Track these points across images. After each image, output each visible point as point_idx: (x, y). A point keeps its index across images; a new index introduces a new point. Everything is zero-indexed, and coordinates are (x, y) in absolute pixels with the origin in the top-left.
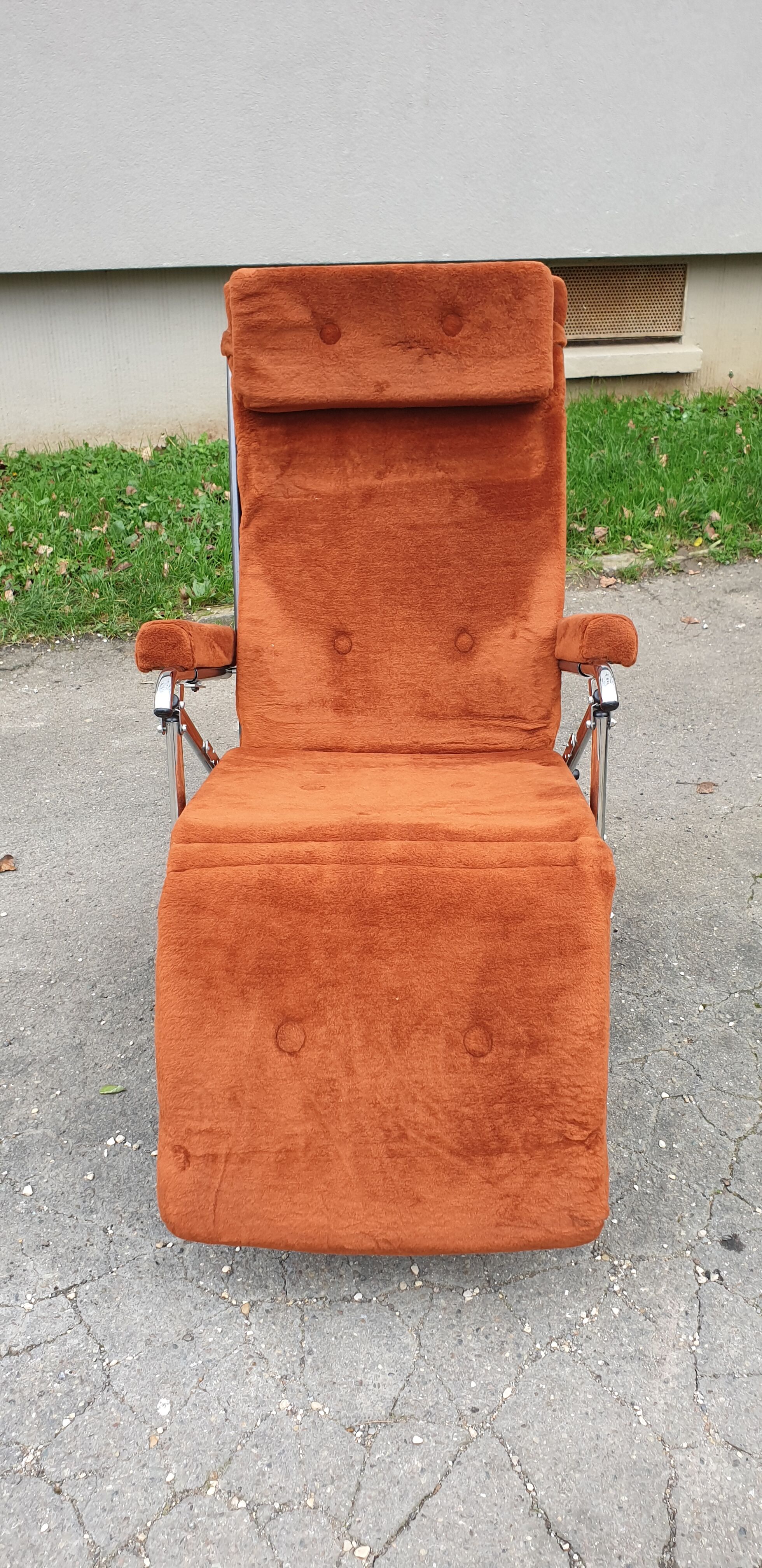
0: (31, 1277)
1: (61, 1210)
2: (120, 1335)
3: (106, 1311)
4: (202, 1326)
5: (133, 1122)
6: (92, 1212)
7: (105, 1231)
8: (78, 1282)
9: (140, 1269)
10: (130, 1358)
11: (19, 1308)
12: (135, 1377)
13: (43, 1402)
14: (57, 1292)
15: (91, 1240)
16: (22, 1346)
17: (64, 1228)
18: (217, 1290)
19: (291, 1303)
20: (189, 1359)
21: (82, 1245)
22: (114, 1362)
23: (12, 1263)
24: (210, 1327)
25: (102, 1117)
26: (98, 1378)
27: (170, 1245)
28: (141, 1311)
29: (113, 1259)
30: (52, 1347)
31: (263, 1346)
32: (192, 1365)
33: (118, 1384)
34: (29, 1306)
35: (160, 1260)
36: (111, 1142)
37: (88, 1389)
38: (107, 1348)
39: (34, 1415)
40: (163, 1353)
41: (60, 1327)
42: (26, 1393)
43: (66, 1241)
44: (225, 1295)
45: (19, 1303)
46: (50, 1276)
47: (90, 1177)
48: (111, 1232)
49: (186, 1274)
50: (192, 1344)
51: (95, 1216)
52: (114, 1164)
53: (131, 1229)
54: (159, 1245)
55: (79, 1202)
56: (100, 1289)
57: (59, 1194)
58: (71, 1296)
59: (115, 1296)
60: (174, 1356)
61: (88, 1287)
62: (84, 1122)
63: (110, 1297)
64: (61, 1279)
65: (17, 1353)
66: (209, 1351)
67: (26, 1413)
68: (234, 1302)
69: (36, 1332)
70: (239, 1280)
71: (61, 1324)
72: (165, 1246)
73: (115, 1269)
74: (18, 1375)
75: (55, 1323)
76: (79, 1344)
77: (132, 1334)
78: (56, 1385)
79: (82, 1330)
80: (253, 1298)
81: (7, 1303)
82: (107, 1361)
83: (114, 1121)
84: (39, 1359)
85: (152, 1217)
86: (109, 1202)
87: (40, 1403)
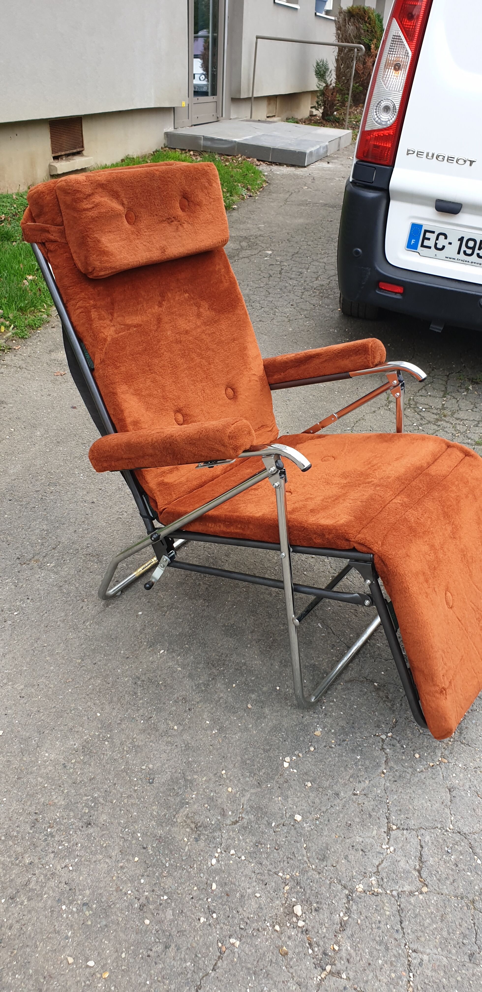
0: (369, 841)
1: (324, 809)
2: (435, 816)
3: (416, 815)
4: (447, 782)
5: (278, 749)
6: (338, 794)
7: (355, 794)
8: (386, 821)
9: (395, 790)
10: (452, 818)
11: (389, 855)
12: (465, 822)
13: (462, 866)
14: (388, 834)
15: (360, 802)
16: (417, 864)
17: (341, 812)
18: (426, 766)
19: (450, 743)
20: (464, 795)
21: (361, 808)
22: (451, 827)
23: (353, 846)
24: (449, 778)
25: (261, 761)
26: (457, 837)
27: (385, 771)
28: (424, 801)
29: (380, 799)
30: (426, 849)
31: (471, 764)
32: (469, 795)
33: (465, 830)
34: (392, 849)
35: (393, 779)
36: (286, 765)
37: (463, 844)
38: (439, 826)
39: (469, 874)
40: (456, 804)
41: (415, 841)
42: (451, 872)
43: (353, 814)
44: (431, 764)
45: (385, 854)
46: (375, 832)
47: (309, 784)
48: (358, 792)
49: (408, 773)
50: (457, 789)
51: (342, 794)
52: (305, 770)
53: (362, 782)
54: (383, 775)
55: (326, 798)
56: (399, 812)
57: (311, 804)
58: (394, 827)
59: (408, 808)
60: (460, 800)
61: (394, 817)
62: (259, 771)
63: (407, 810)
64: (379, 827)
65: (421, 868)
66: (463, 785)
67: (465, 877)
68: (438, 763)
69: (412, 853)
70: (426, 754)
71: (412, 839)
72: (383, 773)
73: (388, 801)
74: (438, 872)
75: (410, 842)
76: (431, 837)
77: (438, 811)
78: (453, 857)
79: (423, 831)
80: (440, 755)
81: (380, 860)
82: (448, 829)
83: (269, 757)
84: (431, 858)
85: (360, 770)
86: (336, 784)
87: (462, 869)
